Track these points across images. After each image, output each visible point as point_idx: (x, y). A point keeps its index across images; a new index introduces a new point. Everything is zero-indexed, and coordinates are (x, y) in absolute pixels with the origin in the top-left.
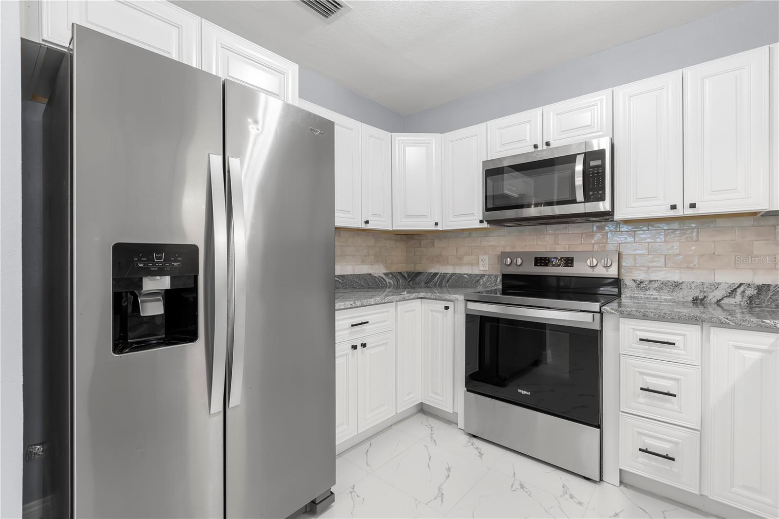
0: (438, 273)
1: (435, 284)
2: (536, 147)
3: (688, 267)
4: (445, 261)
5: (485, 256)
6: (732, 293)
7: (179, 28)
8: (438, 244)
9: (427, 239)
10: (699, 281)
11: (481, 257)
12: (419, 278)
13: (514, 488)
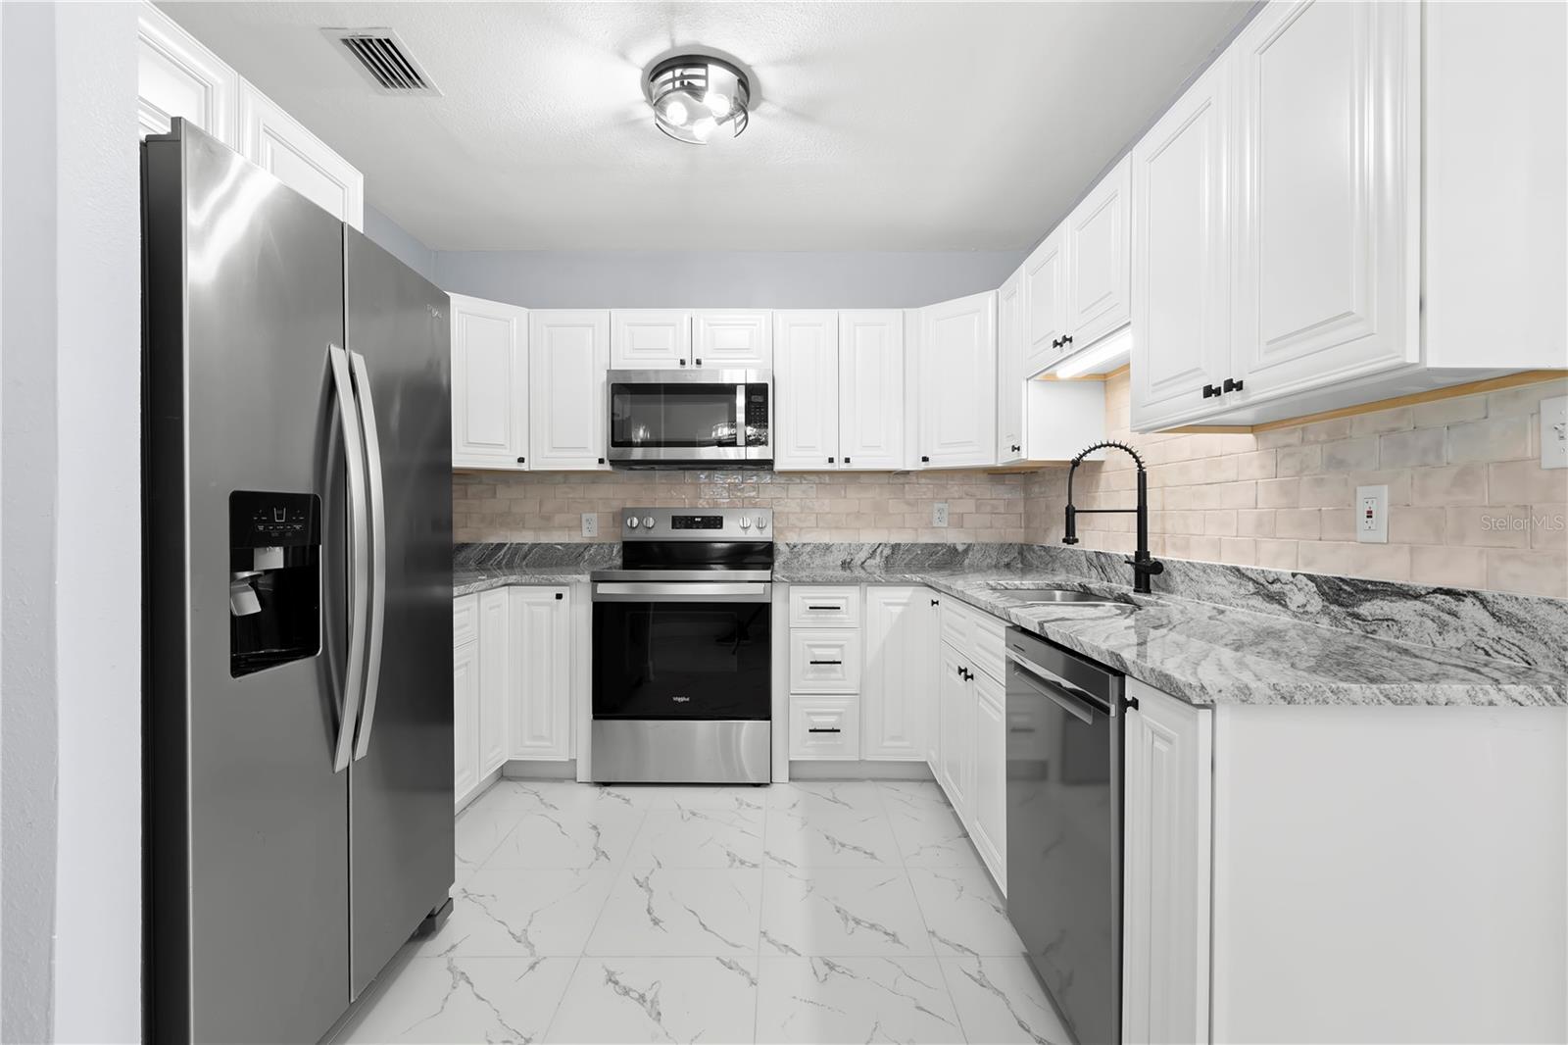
0: (505, 544)
1: (500, 562)
2: (683, 362)
3: (837, 528)
4: (520, 524)
5: (592, 514)
6: (873, 554)
7: (206, 87)
8: (503, 493)
9: (480, 483)
10: (846, 542)
11: (585, 517)
12: (464, 554)
13: (685, 818)
